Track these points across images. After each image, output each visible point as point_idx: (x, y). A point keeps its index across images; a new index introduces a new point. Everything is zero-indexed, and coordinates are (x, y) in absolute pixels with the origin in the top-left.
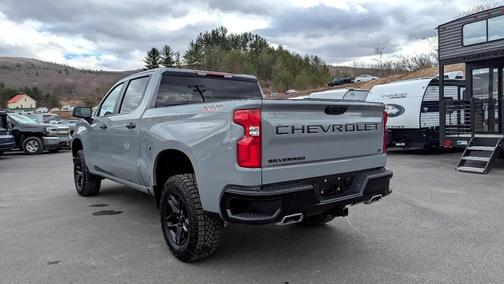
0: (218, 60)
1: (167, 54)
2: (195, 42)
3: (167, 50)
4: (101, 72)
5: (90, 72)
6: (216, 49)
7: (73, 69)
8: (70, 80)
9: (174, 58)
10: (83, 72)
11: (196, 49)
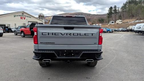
0: (133, 8)
1: (115, 8)
2: (125, 3)
3: (115, 7)
4: (98, 15)
5: (95, 15)
6: (132, 5)
7: (91, 14)
8: (90, 17)
9: (117, 9)
10: (93, 15)
11: (125, 5)
